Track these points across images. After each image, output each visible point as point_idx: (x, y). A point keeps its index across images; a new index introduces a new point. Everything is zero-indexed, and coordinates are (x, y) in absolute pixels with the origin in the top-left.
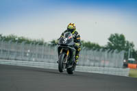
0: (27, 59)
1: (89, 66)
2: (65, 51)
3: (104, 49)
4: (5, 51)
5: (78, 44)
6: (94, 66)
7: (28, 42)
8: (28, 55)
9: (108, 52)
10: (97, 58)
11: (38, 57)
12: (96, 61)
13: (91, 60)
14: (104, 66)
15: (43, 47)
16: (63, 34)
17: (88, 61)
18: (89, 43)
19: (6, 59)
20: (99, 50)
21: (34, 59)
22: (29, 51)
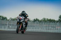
1: (51, 29)
3: (57, 22)
6: (53, 29)
9: (59, 23)
10: (54, 26)
12: (54, 27)
13: (52, 27)
14: (57, 29)
17: (50, 27)
18: (50, 19)
19: (14, 28)
20: (55, 22)
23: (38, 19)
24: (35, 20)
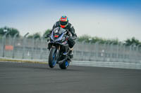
0: (102, 59)
4: (79, 52)
7: (102, 42)
8: (102, 55)
11: (113, 57)
15: (117, 47)
21: (108, 59)
22: (103, 51)
23: (135, 39)
24: (128, 41)
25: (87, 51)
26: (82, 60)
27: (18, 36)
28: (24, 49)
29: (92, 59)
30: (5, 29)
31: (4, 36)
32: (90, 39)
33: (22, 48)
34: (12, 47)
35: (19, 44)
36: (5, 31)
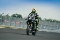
0: (57, 29)
2: (30, 24)
5: (37, 20)
7: (57, 22)
8: (57, 27)
16: (29, 15)
22: (58, 26)
25: (51, 25)
26: (49, 29)
27: (22, 18)
28: (24, 23)
29: (53, 29)
30: (16, 14)
31: (16, 18)
32: (52, 20)
33: (23, 23)
34: (19, 23)
35: (22, 21)
36: (16, 15)
